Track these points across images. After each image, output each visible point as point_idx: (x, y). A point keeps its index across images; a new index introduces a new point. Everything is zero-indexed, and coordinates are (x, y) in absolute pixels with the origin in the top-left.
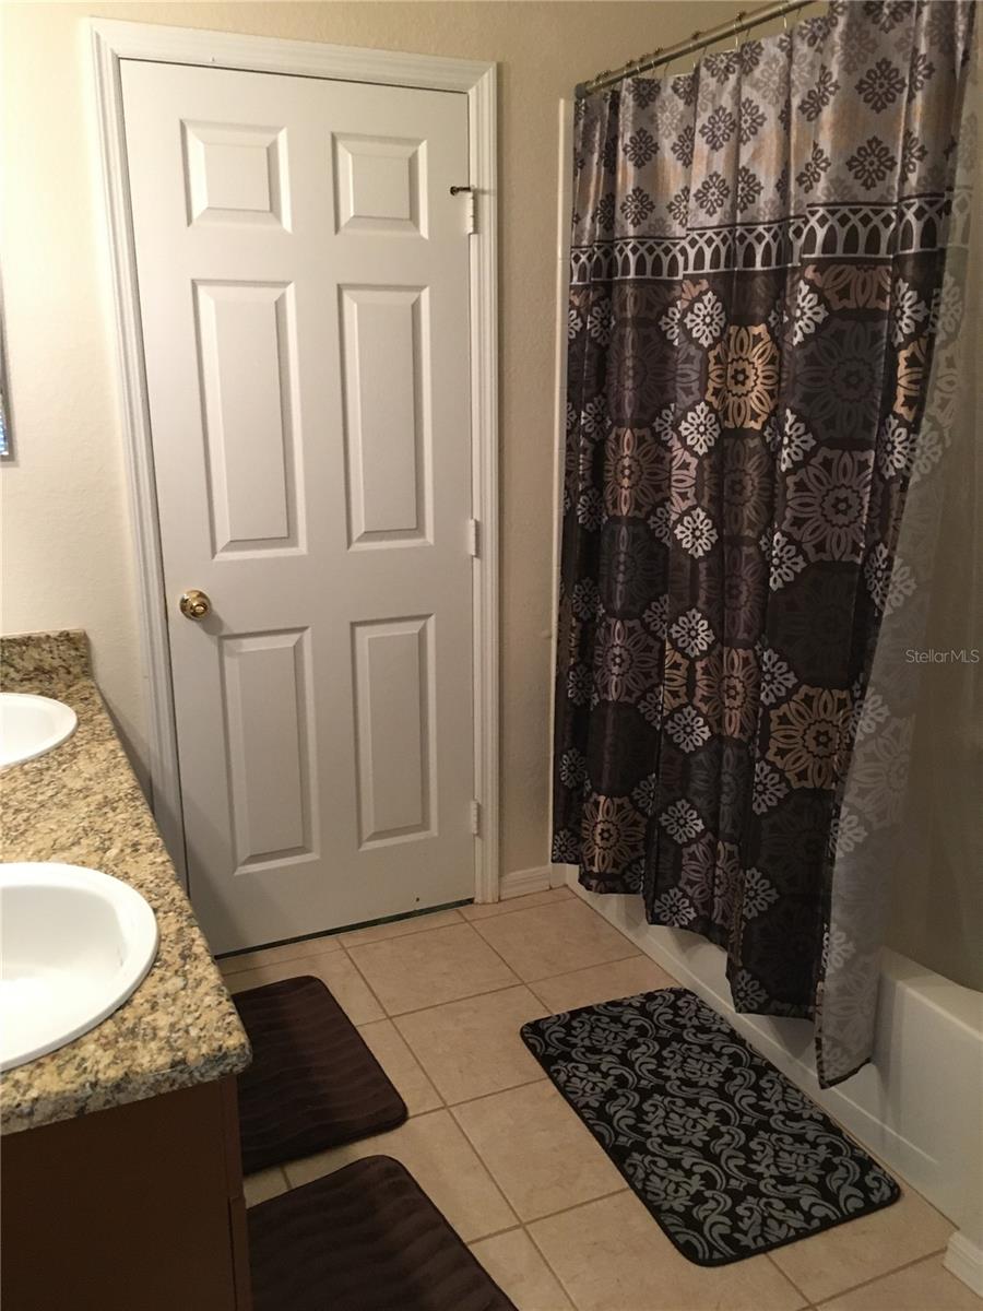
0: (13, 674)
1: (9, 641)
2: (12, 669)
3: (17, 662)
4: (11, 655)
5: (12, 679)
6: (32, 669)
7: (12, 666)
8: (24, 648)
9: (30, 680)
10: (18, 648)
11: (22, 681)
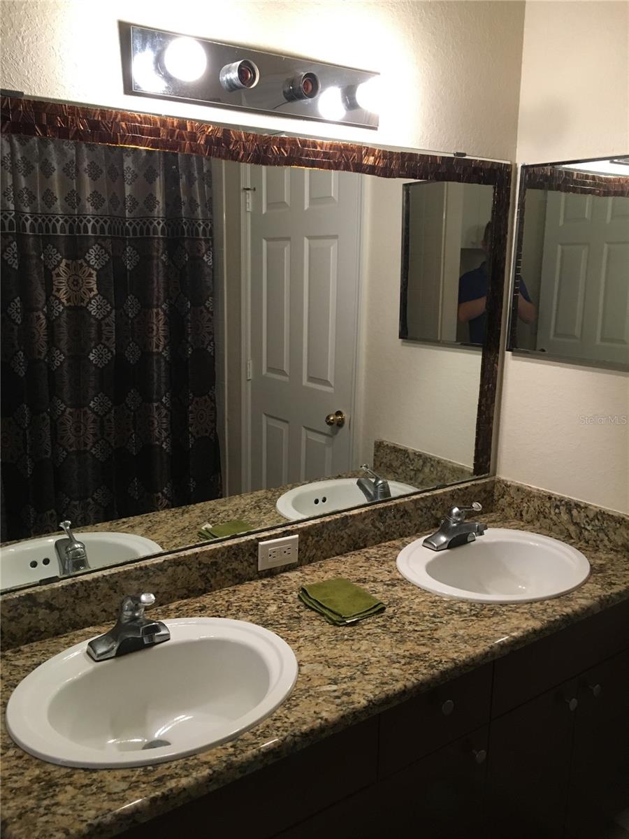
0: (606, 542)
1: (609, 515)
2: (607, 538)
3: (611, 533)
4: (608, 527)
5: (605, 546)
6: (620, 544)
7: (607, 536)
8: (618, 525)
9: (617, 551)
10: (613, 523)
11: (611, 549)
